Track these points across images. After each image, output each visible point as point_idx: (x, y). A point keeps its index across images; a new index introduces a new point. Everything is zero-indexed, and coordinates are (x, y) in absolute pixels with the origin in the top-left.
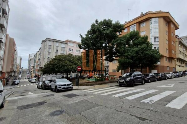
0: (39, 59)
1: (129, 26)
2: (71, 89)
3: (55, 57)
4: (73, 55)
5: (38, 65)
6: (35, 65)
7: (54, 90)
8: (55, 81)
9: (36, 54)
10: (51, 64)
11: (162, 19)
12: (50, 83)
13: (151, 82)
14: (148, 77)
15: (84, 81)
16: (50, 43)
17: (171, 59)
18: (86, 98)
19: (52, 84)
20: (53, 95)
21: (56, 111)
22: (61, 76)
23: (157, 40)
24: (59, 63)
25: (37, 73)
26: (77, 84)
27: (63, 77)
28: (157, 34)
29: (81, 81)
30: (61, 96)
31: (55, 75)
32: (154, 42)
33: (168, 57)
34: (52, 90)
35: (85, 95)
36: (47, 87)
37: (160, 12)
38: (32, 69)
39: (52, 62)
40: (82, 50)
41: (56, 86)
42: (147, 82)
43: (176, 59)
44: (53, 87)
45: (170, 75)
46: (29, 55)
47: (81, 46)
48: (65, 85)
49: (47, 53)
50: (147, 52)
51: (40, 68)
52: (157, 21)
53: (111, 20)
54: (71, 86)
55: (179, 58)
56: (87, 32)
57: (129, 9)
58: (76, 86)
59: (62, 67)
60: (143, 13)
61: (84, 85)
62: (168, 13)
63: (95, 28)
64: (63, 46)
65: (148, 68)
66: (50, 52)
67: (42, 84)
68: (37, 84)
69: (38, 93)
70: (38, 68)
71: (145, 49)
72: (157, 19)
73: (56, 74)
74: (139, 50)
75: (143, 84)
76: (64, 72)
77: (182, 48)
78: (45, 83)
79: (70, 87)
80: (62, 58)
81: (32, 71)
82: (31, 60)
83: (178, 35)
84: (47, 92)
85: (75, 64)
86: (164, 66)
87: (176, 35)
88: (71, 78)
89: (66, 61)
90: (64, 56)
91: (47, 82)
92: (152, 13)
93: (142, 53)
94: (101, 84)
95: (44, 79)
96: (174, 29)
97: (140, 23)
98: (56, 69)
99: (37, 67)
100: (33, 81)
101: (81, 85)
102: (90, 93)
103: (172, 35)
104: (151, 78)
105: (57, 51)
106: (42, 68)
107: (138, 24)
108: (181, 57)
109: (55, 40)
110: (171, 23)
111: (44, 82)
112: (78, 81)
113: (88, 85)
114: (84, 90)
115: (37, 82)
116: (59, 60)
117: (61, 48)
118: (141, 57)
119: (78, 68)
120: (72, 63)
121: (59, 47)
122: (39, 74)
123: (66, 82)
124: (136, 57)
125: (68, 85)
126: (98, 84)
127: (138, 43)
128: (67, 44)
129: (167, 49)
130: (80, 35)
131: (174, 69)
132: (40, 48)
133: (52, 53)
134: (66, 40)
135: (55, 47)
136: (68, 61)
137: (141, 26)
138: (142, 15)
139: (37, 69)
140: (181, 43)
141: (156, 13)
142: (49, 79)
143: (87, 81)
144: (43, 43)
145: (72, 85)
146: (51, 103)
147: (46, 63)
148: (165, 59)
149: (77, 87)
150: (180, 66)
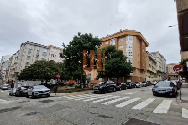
0: (15, 63)
1: (110, 39)
2: (48, 96)
3: (35, 62)
4: (55, 61)
5: (14, 69)
6: (9, 68)
7: (30, 97)
8: (32, 87)
9: (12, 57)
10: (30, 70)
11: (135, 37)
12: (26, 89)
13: (122, 90)
14: (120, 86)
15: (63, 88)
16: (31, 47)
17: (142, 70)
18: (60, 103)
19: (29, 91)
20: (29, 101)
21: (31, 113)
22: (40, 82)
23: (131, 54)
24: (38, 70)
25: (10, 78)
26: (55, 91)
27: (42, 84)
28: (131, 49)
29: (60, 88)
30: (37, 102)
31: (32, 81)
32: (129, 55)
33: (139, 68)
34: (28, 97)
35: (60, 101)
36: (22, 94)
37: (134, 32)
38: (4, 73)
39: (31, 68)
40: (64, 59)
41: (33, 93)
42: (118, 89)
43: (146, 71)
44: (30, 94)
45: (139, 84)
46: (3, 57)
47: (63, 55)
48: (42, 92)
49: (26, 57)
50: (120, 64)
51: (15, 72)
52: (131, 38)
53: (92, 34)
54: (48, 92)
55: (148, 70)
56: (70, 43)
57: (111, 25)
58: (54, 92)
59: (41, 74)
60: (122, 30)
61: (62, 92)
62: (140, 33)
63: (76, 41)
64: (46, 51)
65: (123, 78)
66: (30, 56)
67: (17, 91)
68: (10, 91)
69: (12, 100)
70: (13, 73)
71: (119, 61)
72: (131, 37)
73: (34, 80)
74: (114, 62)
75: (114, 91)
76: (43, 79)
77: (151, 62)
78: (21, 90)
79: (48, 94)
80: (43, 64)
81: (3, 76)
82: (4, 62)
83: (148, 51)
84: (22, 99)
85: (57, 71)
86: (136, 77)
87: (146, 51)
88: (50, 85)
89: (46, 68)
90: (45, 62)
91: (23, 88)
92: (128, 31)
93: (117, 65)
94: (79, 91)
95: (19, 86)
96: (145, 46)
97: (119, 38)
98: (35, 75)
99: (11, 71)
100: (4, 88)
101: (60, 92)
102: (66, 99)
103: (143, 50)
104: (122, 86)
105: (38, 56)
106: (18, 73)
107: (117, 38)
108: (150, 69)
109: (37, 45)
110: (142, 41)
111: (20, 88)
112: (57, 87)
113: (67, 92)
114: (61, 96)
115: (9, 89)
116: (39, 66)
117: (42, 52)
118: (115, 68)
119: (58, 76)
120: (53, 69)
121: (40, 52)
122: (14, 79)
123: (44, 89)
124: (112, 67)
125: (46, 91)
126: (76, 91)
127: (114, 56)
128: (50, 49)
129: (139, 62)
130: (63, 44)
131: (145, 79)
132: (18, 51)
133: (31, 58)
134: (49, 45)
135: (36, 52)
136: (49, 67)
137: (119, 41)
138: (121, 32)
139: (10, 73)
140: (150, 58)
141: (131, 32)
142: (25, 85)
143: (67, 89)
144: (22, 46)
145: (50, 91)
146: (26, 108)
147: (24, 69)
148: (137, 70)
149: (55, 94)
150: (149, 77)
